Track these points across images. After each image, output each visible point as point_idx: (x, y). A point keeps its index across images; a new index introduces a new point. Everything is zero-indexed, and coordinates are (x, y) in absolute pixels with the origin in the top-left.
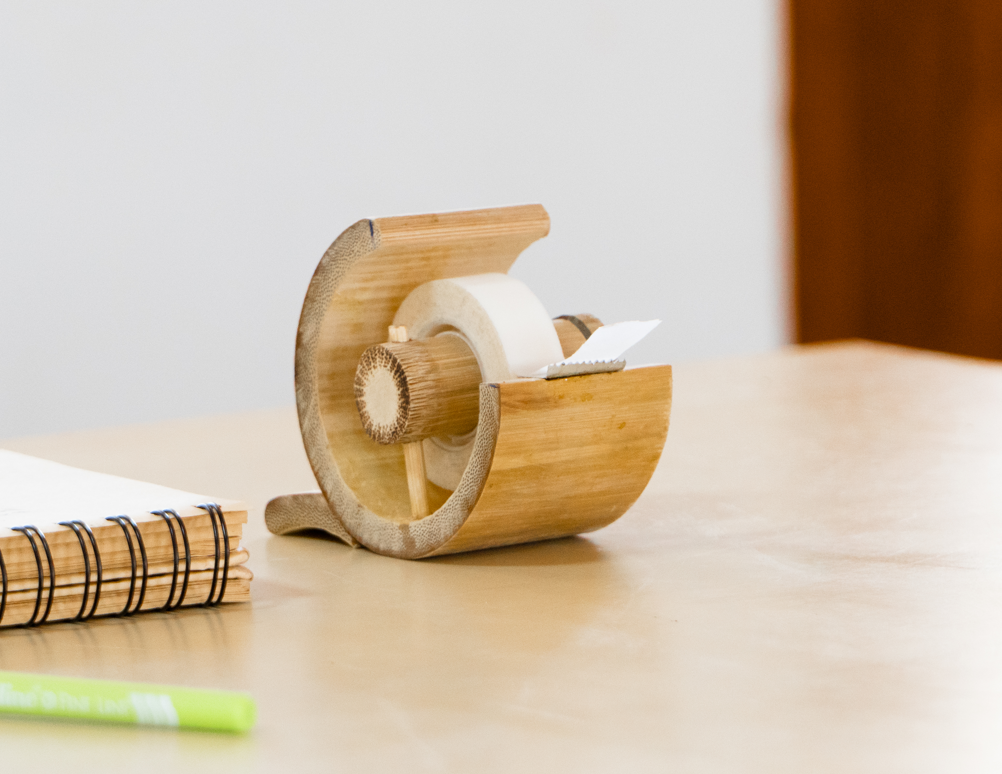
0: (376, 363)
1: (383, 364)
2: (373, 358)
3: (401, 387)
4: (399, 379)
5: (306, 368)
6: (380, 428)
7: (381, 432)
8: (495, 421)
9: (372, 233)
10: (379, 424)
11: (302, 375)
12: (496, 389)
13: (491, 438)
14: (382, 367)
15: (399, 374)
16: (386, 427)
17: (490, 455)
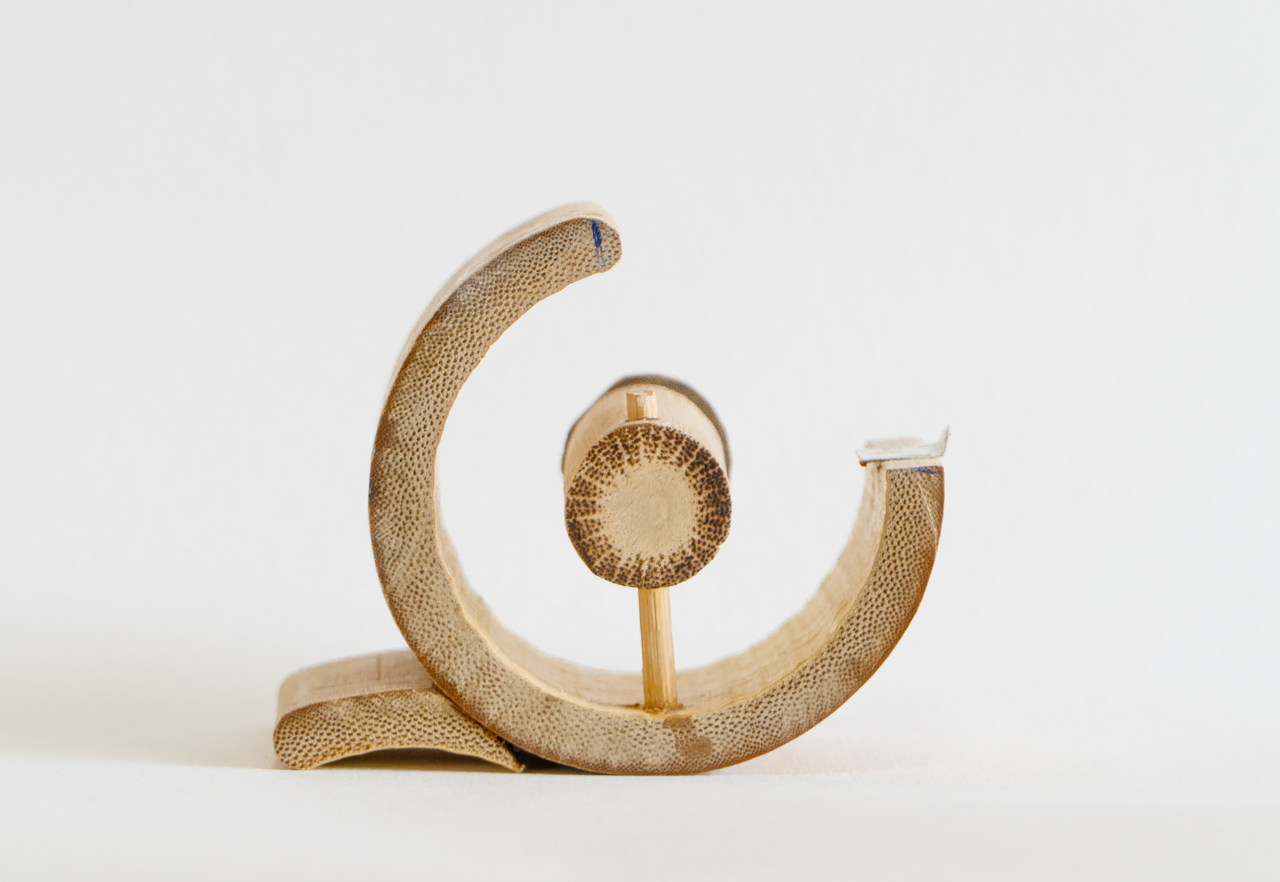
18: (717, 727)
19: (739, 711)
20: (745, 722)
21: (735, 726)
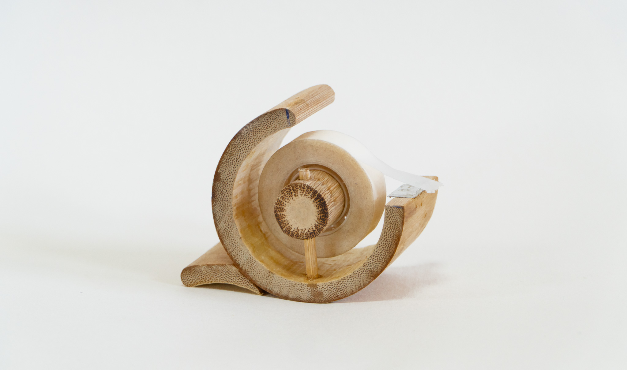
0: (297, 193)
1: (304, 193)
2: (294, 190)
3: (321, 207)
4: (318, 203)
5: (222, 193)
6: (299, 230)
7: (300, 232)
8: (399, 227)
9: (288, 117)
10: (298, 228)
11: (219, 196)
12: (400, 209)
13: (395, 237)
14: (303, 196)
15: (319, 200)
16: (304, 230)
17: (394, 247)
18: (325, 288)
19: (333, 284)
20: (334, 288)
21: (331, 289)
